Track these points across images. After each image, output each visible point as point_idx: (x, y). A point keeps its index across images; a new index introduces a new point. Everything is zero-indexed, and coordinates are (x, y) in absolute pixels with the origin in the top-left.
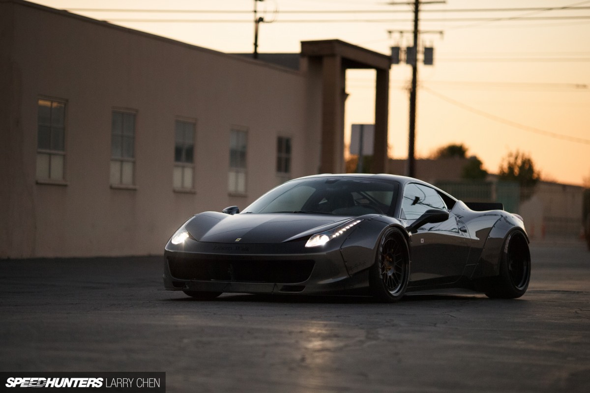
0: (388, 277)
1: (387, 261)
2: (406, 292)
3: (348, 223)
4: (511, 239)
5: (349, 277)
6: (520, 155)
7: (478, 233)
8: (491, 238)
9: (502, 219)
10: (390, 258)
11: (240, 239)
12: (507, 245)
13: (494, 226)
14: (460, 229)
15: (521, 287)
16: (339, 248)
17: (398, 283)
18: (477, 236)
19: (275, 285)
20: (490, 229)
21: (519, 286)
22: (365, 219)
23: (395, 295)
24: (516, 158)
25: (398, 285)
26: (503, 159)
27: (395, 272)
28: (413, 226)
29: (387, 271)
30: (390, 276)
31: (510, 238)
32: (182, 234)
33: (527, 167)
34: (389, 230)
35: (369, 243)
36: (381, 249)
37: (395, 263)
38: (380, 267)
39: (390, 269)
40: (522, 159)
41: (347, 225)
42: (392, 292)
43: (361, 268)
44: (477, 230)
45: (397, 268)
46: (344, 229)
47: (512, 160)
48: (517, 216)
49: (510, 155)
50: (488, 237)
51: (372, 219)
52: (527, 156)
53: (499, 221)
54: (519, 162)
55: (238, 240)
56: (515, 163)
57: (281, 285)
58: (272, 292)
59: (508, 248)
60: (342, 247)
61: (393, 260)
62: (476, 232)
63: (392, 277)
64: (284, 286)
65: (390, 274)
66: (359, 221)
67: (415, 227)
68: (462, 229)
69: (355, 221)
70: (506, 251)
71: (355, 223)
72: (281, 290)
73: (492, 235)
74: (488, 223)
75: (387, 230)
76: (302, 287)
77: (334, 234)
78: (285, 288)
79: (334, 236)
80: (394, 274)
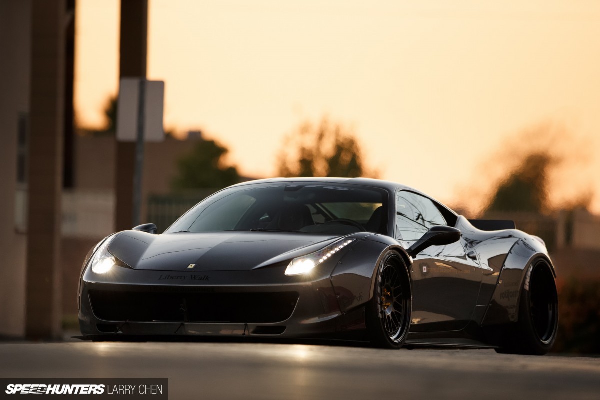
0: (387, 318)
1: (385, 295)
2: (408, 339)
3: (337, 243)
4: (533, 270)
5: (341, 314)
6: (332, 127)
7: (491, 261)
8: (507, 269)
9: (521, 243)
10: (388, 291)
11: (194, 265)
12: (528, 280)
13: (510, 252)
14: (468, 255)
15: (546, 340)
16: (328, 277)
17: (398, 326)
18: (490, 266)
19: (246, 326)
20: (505, 257)
21: (544, 338)
22: (358, 238)
23: (396, 341)
24: (321, 137)
25: (398, 329)
26: (287, 140)
27: (394, 311)
28: (413, 249)
29: (385, 309)
30: (388, 316)
31: (531, 270)
32: (105, 260)
33: (346, 158)
34: (389, 254)
35: (366, 271)
36: (380, 279)
37: (395, 299)
38: (379, 302)
39: (388, 307)
40: (337, 140)
41: (336, 247)
42: (392, 338)
43: (356, 303)
44: (489, 258)
45: (396, 306)
46: (333, 252)
47: (310, 142)
48: (537, 239)
49: (305, 130)
50: (504, 268)
51: (368, 239)
52: (347, 132)
53: (517, 245)
54: (328, 148)
55: (191, 267)
56: (318, 149)
57: (253, 326)
58: (244, 334)
59: (530, 283)
60: (333, 276)
61: (391, 294)
62: (489, 260)
63: (391, 318)
64: (258, 327)
65: (389, 314)
66: (350, 242)
67: (415, 251)
68: (471, 255)
69: (345, 241)
70: (527, 288)
71: (346, 244)
72: (253, 333)
73: (509, 265)
74: (503, 248)
75: (387, 253)
76: (281, 329)
77: (321, 258)
78: (258, 330)
79: (321, 261)
80: (392, 314)
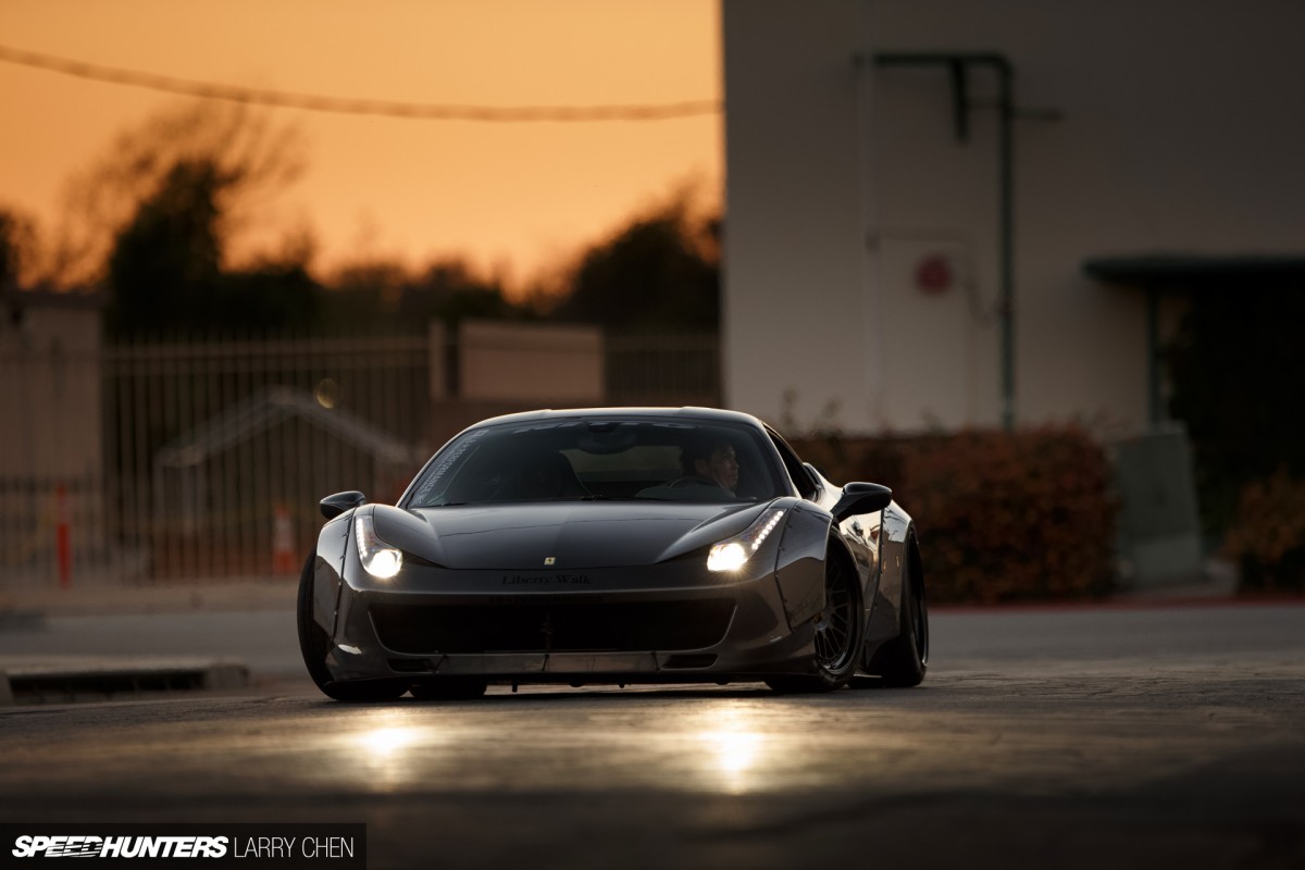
3: (767, 518)
5: (790, 632)
11: (554, 558)
16: (772, 572)
22: (787, 507)
27: (832, 627)
41: (768, 523)
46: (765, 531)
55: (549, 561)
57: (663, 655)
60: (778, 569)
63: (825, 636)
64: (673, 656)
66: (780, 514)
71: (777, 518)
76: (712, 657)
77: (754, 541)
78: (675, 661)
79: (755, 546)
80: (827, 630)
